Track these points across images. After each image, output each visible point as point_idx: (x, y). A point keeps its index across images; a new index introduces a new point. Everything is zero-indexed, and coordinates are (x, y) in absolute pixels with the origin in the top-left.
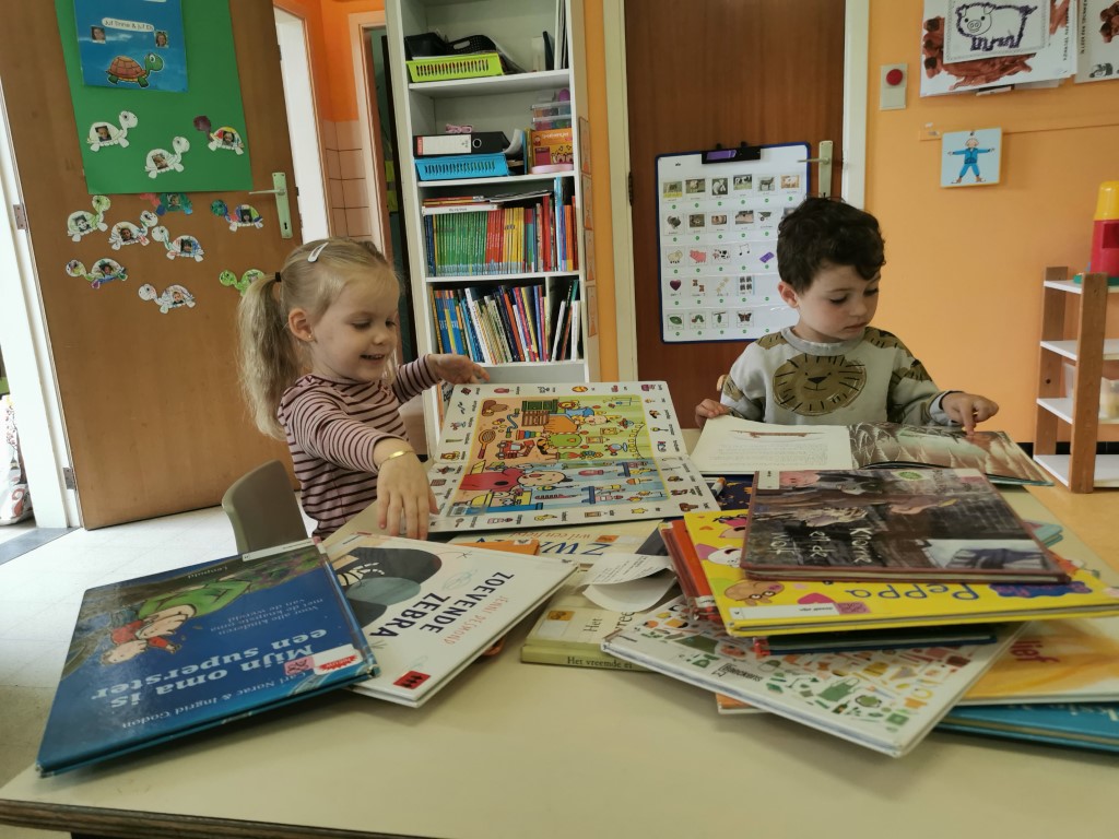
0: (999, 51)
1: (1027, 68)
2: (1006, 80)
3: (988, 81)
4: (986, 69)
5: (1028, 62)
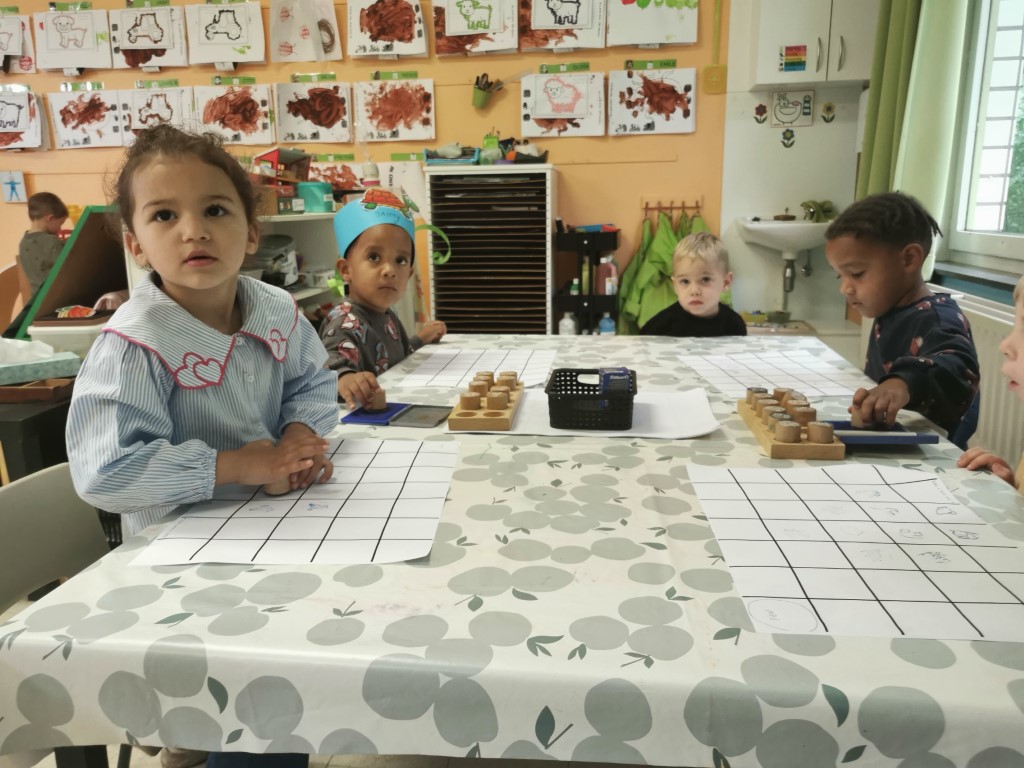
0: (10, 129)
1: (21, 139)
2: (13, 145)
3: (6, 144)
4: (5, 138)
5: (22, 136)
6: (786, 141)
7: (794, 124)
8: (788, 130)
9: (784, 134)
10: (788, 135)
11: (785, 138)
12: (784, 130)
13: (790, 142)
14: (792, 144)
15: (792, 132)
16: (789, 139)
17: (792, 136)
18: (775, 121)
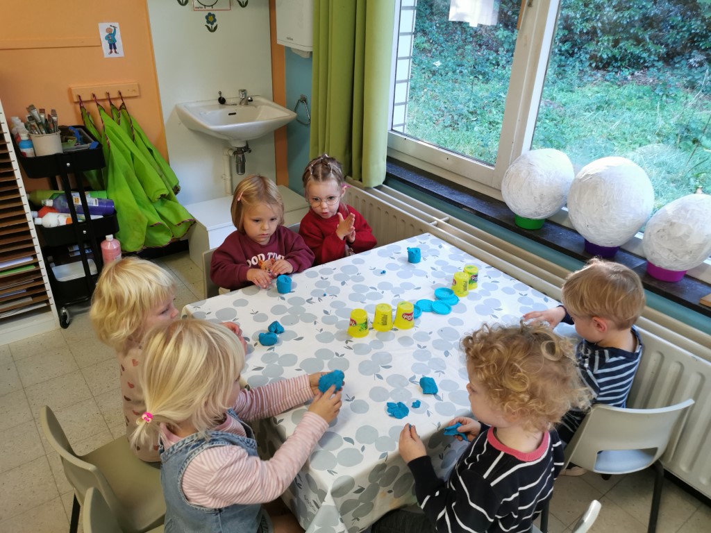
6: (210, 25)
7: (214, 7)
8: (210, 14)
9: (207, 17)
10: (211, 19)
11: (208, 22)
12: (206, 13)
13: (214, 26)
14: (216, 28)
15: (214, 16)
16: (212, 24)
17: (215, 20)
18: (196, 4)
